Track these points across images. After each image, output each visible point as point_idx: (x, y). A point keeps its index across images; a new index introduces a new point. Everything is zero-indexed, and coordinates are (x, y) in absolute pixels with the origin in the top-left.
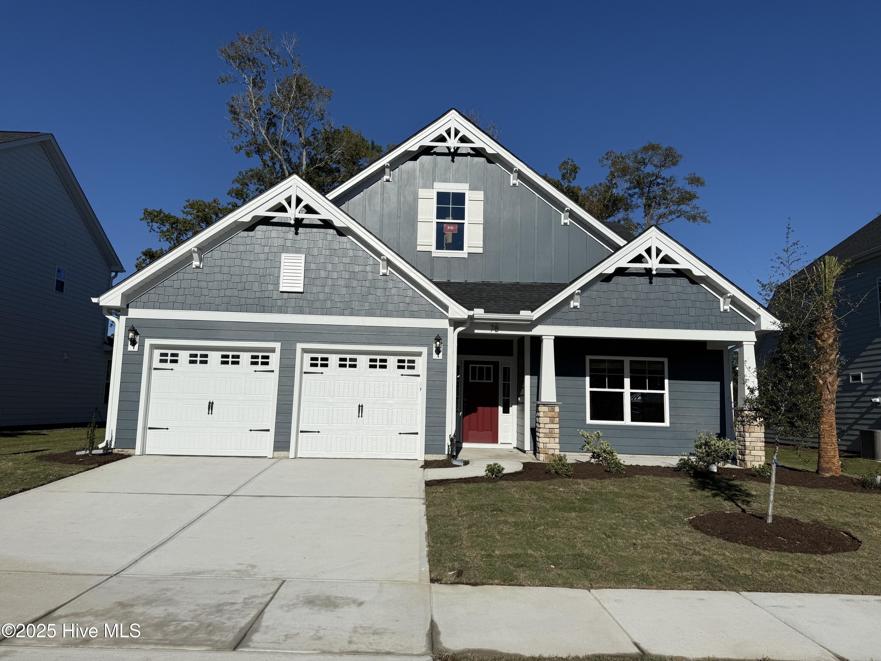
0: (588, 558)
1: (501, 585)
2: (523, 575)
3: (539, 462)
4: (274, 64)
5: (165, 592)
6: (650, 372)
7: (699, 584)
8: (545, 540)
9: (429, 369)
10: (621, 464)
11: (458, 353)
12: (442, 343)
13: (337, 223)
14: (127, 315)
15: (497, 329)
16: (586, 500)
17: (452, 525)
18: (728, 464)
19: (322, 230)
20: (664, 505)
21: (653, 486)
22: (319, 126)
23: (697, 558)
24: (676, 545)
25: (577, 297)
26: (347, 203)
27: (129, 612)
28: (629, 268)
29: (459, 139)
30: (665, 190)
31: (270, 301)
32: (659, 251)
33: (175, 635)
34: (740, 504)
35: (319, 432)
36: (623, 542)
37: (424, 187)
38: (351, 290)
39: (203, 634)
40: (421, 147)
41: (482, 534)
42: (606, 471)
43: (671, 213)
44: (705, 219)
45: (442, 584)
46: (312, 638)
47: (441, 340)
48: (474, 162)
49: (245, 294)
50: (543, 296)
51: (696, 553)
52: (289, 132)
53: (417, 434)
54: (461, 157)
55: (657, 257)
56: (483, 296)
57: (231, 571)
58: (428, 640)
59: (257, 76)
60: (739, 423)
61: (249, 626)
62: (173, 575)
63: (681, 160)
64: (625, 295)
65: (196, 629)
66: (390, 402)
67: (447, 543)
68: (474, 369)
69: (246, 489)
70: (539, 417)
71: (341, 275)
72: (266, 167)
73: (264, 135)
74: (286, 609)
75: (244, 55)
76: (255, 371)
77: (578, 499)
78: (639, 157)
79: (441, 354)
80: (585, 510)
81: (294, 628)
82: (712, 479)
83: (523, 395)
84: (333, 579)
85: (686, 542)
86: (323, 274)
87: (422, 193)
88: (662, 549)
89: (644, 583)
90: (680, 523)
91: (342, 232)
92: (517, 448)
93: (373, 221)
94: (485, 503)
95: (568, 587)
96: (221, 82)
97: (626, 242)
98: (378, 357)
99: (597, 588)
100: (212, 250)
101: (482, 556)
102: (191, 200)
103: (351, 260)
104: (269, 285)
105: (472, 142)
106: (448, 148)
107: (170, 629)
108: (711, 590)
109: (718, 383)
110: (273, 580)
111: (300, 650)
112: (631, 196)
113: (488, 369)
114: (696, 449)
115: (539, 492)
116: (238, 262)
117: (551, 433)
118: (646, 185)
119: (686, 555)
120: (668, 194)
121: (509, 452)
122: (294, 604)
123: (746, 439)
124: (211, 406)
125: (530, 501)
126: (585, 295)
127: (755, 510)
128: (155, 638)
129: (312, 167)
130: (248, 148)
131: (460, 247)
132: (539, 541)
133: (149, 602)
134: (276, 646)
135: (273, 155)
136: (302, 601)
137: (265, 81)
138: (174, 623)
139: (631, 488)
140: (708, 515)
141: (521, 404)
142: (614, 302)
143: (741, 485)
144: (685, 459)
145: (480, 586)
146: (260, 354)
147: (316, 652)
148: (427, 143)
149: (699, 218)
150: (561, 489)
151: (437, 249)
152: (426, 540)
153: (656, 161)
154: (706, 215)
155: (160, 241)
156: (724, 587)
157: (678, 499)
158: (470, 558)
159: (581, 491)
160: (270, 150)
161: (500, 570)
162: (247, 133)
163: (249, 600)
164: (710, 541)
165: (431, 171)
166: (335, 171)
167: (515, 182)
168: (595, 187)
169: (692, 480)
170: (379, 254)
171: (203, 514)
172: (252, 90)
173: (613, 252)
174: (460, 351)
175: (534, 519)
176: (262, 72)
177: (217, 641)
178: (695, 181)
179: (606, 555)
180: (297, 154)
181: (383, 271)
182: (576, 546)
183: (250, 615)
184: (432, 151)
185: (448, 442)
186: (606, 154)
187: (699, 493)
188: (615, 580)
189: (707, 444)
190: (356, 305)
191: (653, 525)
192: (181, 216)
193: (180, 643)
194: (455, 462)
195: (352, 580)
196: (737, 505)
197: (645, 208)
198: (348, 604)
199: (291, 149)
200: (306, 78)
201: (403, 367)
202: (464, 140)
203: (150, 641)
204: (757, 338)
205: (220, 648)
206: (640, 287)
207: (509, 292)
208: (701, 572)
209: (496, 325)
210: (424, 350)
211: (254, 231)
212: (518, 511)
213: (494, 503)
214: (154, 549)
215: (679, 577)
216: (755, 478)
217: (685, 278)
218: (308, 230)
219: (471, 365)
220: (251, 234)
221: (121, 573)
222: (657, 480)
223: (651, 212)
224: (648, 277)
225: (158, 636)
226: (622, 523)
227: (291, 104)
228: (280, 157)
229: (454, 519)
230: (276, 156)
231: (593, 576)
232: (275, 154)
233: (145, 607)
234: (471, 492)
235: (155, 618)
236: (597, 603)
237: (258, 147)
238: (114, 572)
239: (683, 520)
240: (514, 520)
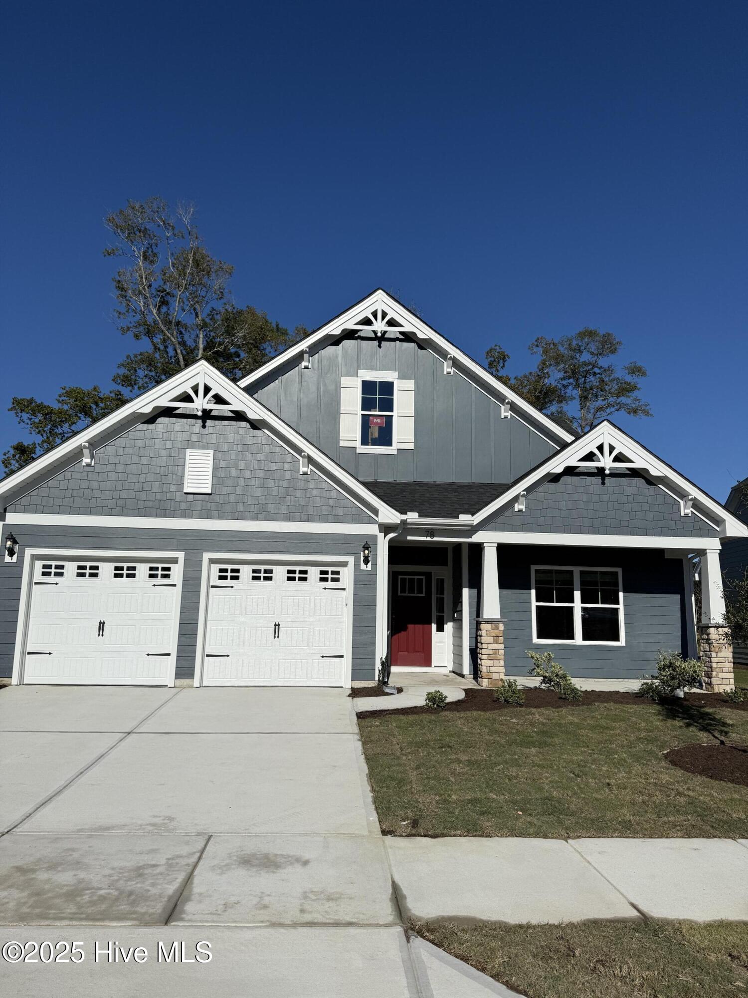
0: (559, 802)
1: (465, 836)
2: (488, 824)
3: (482, 688)
4: (169, 235)
5: (71, 853)
6: (603, 584)
7: (690, 831)
8: (507, 781)
9: (356, 582)
10: (578, 690)
11: (389, 564)
12: (371, 552)
13: (251, 415)
14: (4, 521)
15: (432, 535)
16: (544, 733)
17: (397, 765)
18: (695, 689)
19: (234, 423)
20: (633, 738)
21: (616, 715)
22: (219, 306)
23: (682, 800)
24: (656, 785)
25: (522, 499)
26: (259, 392)
27: (32, 879)
28: (580, 467)
29: (387, 323)
30: (604, 381)
31: (173, 504)
32: (612, 449)
33: (92, 907)
34: (717, 735)
35: (228, 656)
36: (595, 782)
37: (348, 374)
38: (266, 491)
39: (125, 905)
40: (344, 330)
41: (433, 775)
42: (560, 698)
43: (610, 405)
44: (648, 412)
45: (397, 836)
46: (256, 906)
47: (370, 547)
48: (403, 348)
49: (143, 496)
50: (483, 498)
51: (679, 794)
52: (185, 311)
53: (342, 656)
54: (388, 342)
55: (610, 455)
56: (416, 498)
57: (145, 825)
58: (393, 907)
59: (148, 248)
60: (705, 641)
61: (179, 893)
62: (77, 832)
63: (620, 347)
64: (576, 497)
65: (115, 899)
66: (312, 619)
67: (395, 788)
68: (403, 580)
69: (149, 724)
70: (481, 636)
71: (255, 474)
72: (157, 350)
73: (155, 314)
74: (219, 871)
75: (134, 225)
76: (154, 585)
77: (535, 732)
78: (574, 343)
79: (370, 564)
80: (546, 744)
81: (233, 895)
82: (682, 706)
83: (461, 611)
84: (267, 833)
85: (667, 780)
86: (234, 473)
87: (345, 381)
88: (641, 790)
89: (628, 831)
90: (655, 759)
91: (256, 425)
92: (454, 672)
93: (289, 412)
94: (430, 738)
95: (541, 837)
96: (107, 255)
97: (573, 438)
98: (298, 568)
99: (574, 838)
100: (105, 446)
101: (437, 801)
102: (67, 387)
103: (267, 457)
104: (172, 485)
105: (401, 326)
106: (374, 332)
107: (84, 899)
108: (704, 837)
109: (678, 596)
110: (197, 835)
111: (245, 923)
112: (565, 387)
113: (420, 581)
114: (659, 671)
115: (489, 724)
116: (135, 459)
117: (495, 654)
118: (581, 375)
119: (669, 796)
120: (606, 385)
121: (445, 677)
122: (227, 865)
123: (713, 660)
124: (102, 625)
125: (481, 735)
126: (530, 497)
127: (736, 742)
128: (69, 911)
129: (210, 351)
130: (137, 330)
131: (389, 443)
132: (501, 783)
133: (53, 866)
134: (215, 918)
135: (166, 337)
136: (235, 861)
137: (158, 254)
138: (88, 892)
139: (592, 717)
140: (683, 749)
141: (459, 621)
142: (563, 505)
143: (714, 713)
144: (648, 683)
145: (441, 838)
146: (160, 566)
147: (264, 925)
148: (351, 326)
149: (640, 412)
150: (514, 720)
151: (362, 445)
152: (368, 784)
153: (593, 348)
154: (648, 408)
155: (31, 433)
156: (718, 833)
157: (647, 730)
158: (424, 805)
159: (537, 723)
160: (162, 331)
161: (461, 818)
162: (136, 313)
163: (174, 861)
164: (692, 779)
165: (356, 357)
166: (234, 356)
167: (449, 370)
168: (525, 376)
169: (659, 707)
170: (299, 451)
171: (102, 756)
172: (143, 263)
173: (559, 449)
174: (392, 560)
175: (490, 756)
176: (154, 245)
177: (145, 913)
178: (636, 370)
179: (578, 798)
180: (193, 337)
181: (303, 469)
182: (543, 788)
183: (177, 880)
184: (356, 336)
185: (378, 666)
186: (536, 341)
187: (670, 722)
188: (595, 827)
189: (671, 666)
190: (271, 508)
191: (625, 762)
192: (56, 406)
193: (99, 917)
194: (387, 690)
195: (291, 834)
196: (714, 736)
197: (580, 401)
198: (291, 864)
199: (186, 331)
200: (204, 252)
201: (326, 580)
202: (392, 323)
203: (62, 915)
204: (721, 545)
205: (148, 923)
206: (591, 488)
207: (445, 494)
208: (689, 817)
209: (432, 530)
210: (351, 560)
211: (155, 424)
212: (470, 748)
213: (441, 738)
214: (50, 799)
215: (665, 823)
216: (727, 704)
217: (641, 479)
218: (217, 422)
219: (400, 577)
220: (151, 426)
221: (14, 830)
222: (619, 708)
223: (588, 404)
224: (600, 478)
225: (71, 909)
226: (590, 761)
227: (187, 280)
228: (173, 340)
229: (398, 758)
230: (168, 338)
231: (568, 823)
232: (168, 336)
233: (49, 872)
234: (412, 725)
235: (64, 886)
236: (579, 856)
237: (148, 328)
238: (5, 829)
239: (658, 755)
240: (467, 759)
